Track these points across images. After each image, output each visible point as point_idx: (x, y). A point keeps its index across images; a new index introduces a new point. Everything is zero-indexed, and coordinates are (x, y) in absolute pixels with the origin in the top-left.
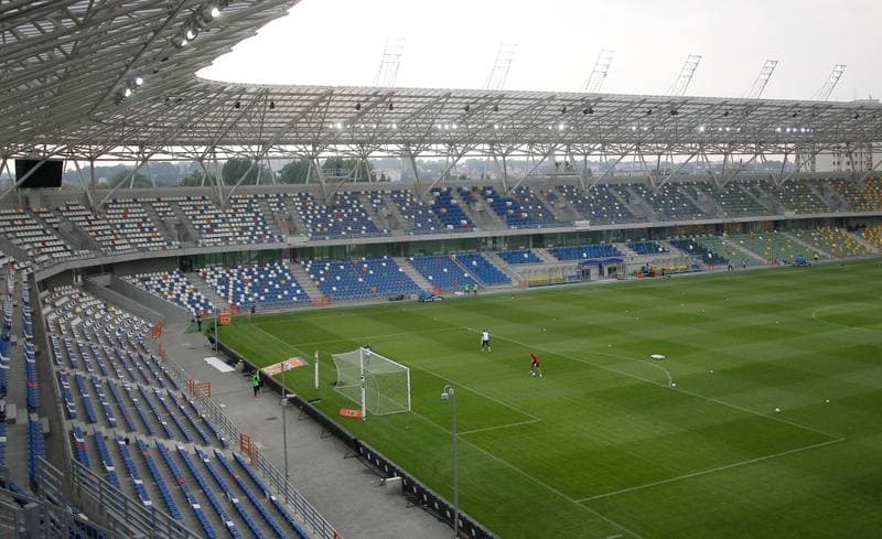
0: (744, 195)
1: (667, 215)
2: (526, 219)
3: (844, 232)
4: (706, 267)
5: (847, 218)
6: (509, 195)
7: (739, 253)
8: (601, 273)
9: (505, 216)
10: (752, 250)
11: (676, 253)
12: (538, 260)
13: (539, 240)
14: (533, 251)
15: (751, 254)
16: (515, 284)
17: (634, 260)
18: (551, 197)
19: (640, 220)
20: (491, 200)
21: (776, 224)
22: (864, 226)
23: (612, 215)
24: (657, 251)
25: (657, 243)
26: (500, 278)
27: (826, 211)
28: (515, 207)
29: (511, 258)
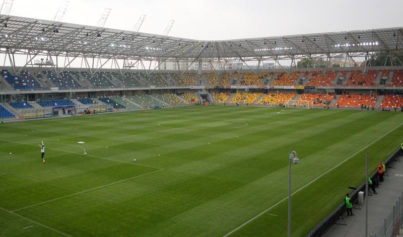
0: (133, 78)
1: (97, 86)
2: (25, 86)
3: (175, 95)
4: (115, 110)
5: (176, 89)
6: (17, 74)
7: (130, 104)
8: (64, 113)
9: (13, 84)
10: (136, 102)
11: (101, 103)
12: (31, 106)
13: (32, 97)
14: (29, 102)
15: (135, 104)
16: (17, 117)
17: (80, 107)
18: (39, 76)
19: (84, 88)
20: (6, 76)
21: (147, 92)
22: (183, 93)
23: (70, 85)
24: (92, 103)
25: (92, 99)
26: (10, 115)
27: (168, 86)
28: (20, 80)
29: (15, 106)
